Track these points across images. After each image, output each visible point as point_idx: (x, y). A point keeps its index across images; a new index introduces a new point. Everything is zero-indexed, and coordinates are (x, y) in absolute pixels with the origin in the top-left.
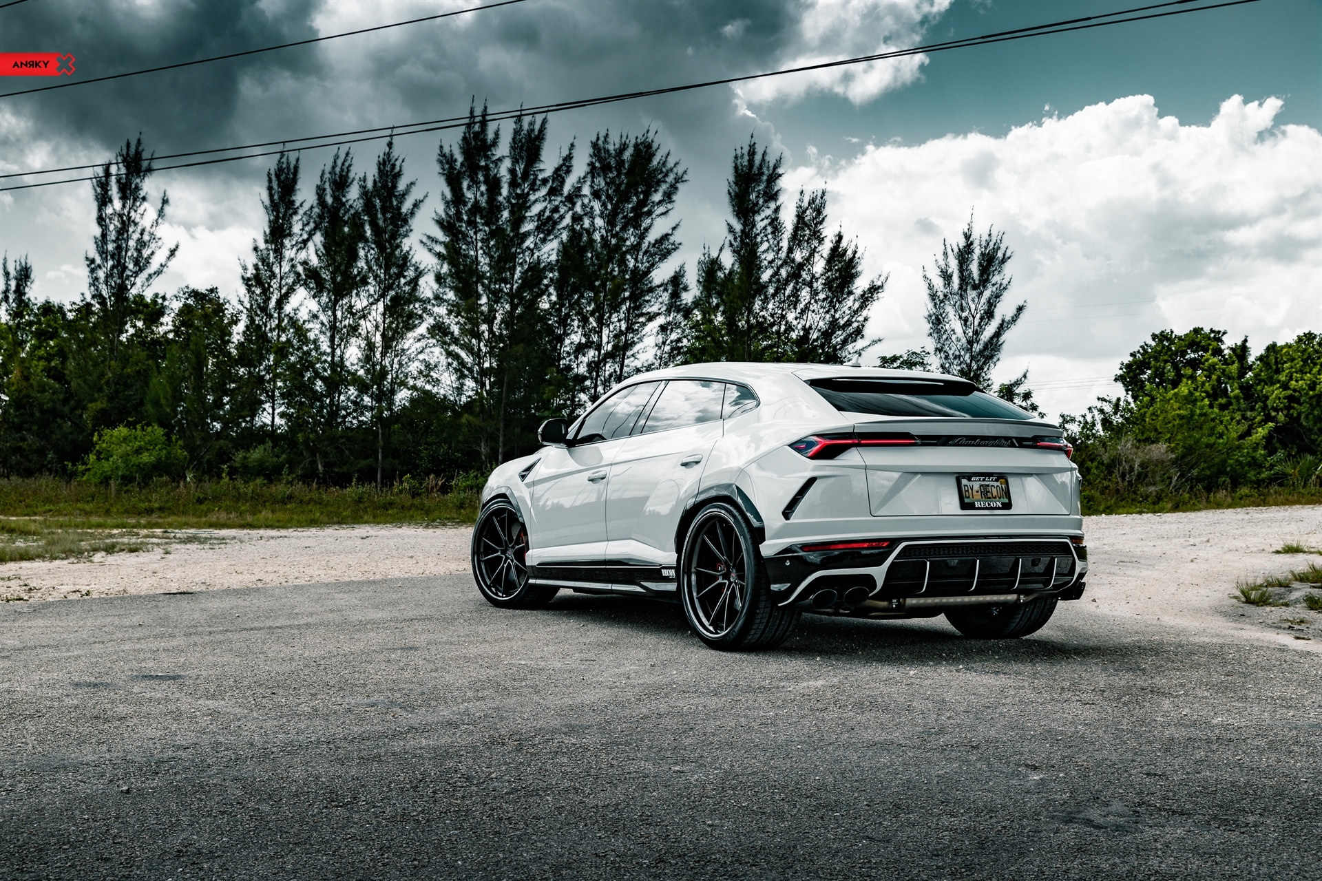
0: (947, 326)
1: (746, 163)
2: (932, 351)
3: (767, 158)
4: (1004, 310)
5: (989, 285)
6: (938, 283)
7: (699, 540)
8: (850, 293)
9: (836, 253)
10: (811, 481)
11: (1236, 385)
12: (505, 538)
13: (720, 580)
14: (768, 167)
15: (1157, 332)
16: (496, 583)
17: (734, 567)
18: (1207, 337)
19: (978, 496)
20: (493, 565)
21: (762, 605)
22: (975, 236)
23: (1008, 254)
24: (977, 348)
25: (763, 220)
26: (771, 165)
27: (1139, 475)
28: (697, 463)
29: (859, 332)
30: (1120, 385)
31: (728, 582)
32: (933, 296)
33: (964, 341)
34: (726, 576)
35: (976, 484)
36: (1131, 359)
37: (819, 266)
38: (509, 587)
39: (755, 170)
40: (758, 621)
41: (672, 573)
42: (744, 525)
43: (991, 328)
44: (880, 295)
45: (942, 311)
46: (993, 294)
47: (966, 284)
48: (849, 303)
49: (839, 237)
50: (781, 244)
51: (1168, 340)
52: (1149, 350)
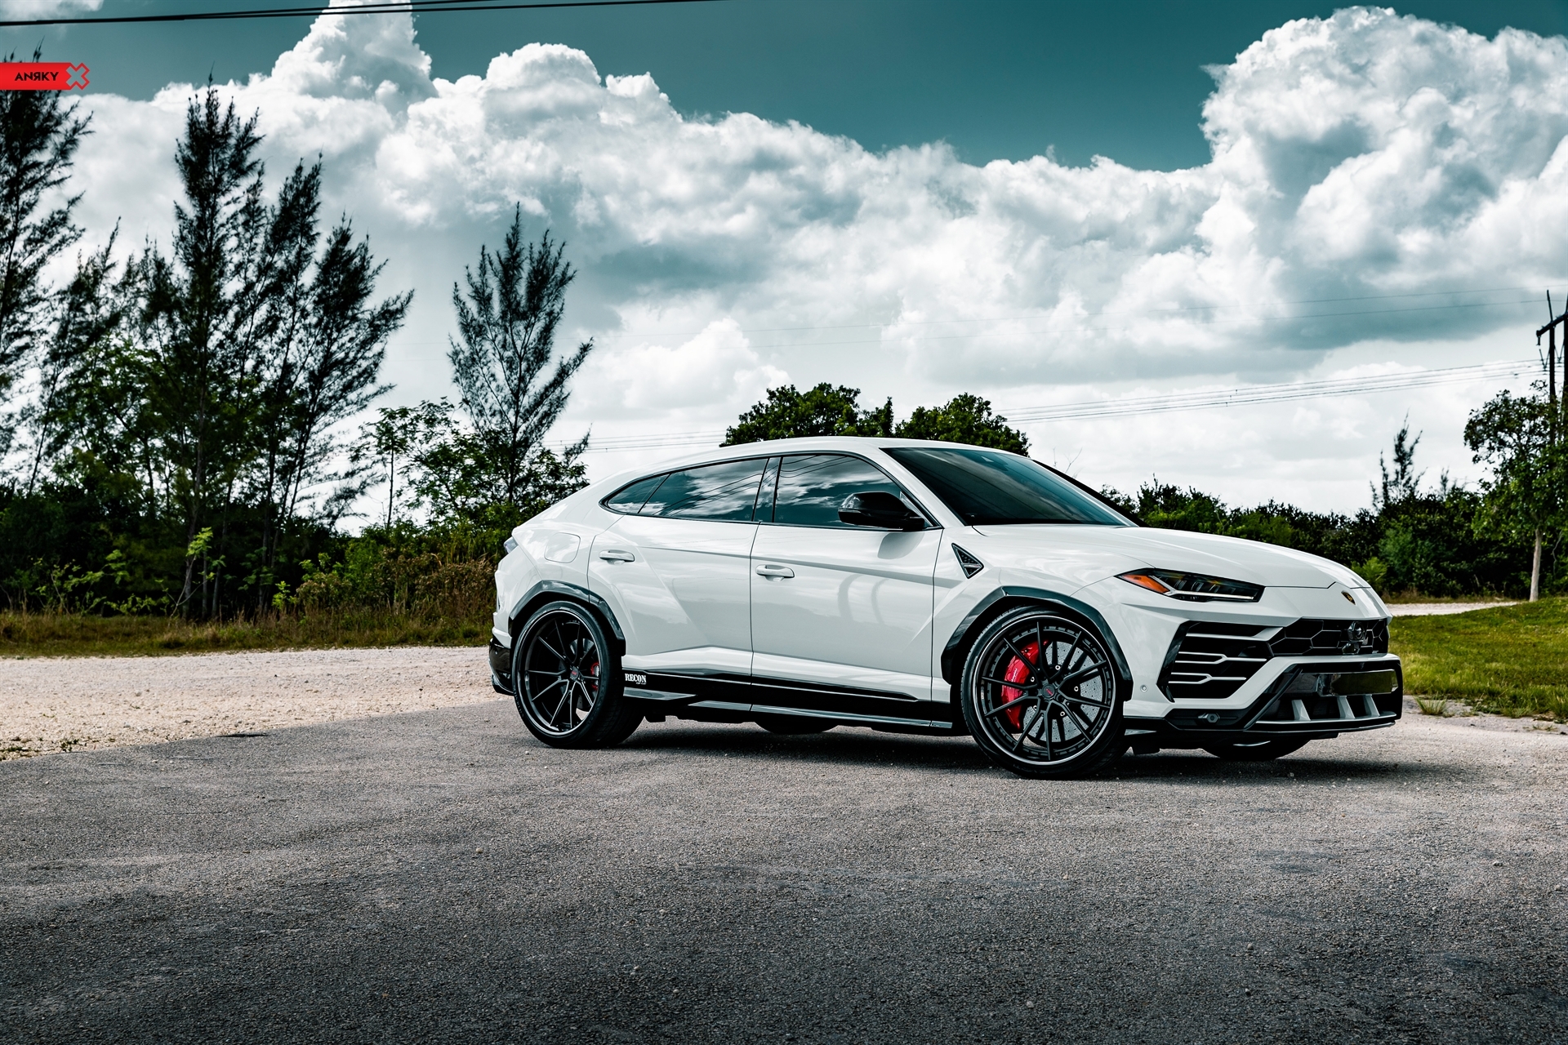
0: (485, 369)
1: (203, 119)
2: (457, 406)
3: (235, 112)
4: (562, 349)
5: (542, 315)
6: (472, 306)
8: (354, 319)
9: (337, 259)
14: (238, 127)
15: (773, 389)
18: (835, 395)
22: (524, 243)
23: (570, 273)
24: (526, 401)
25: (228, 203)
26: (243, 124)
29: (368, 375)
32: (466, 327)
33: (507, 391)
36: (739, 422)
37: (308, 277)
39: (218, 128)
43: (545, 376)
44: (399, 322)
45: (478, 348)
46: (547, 330)
47: (513, 313)
48: (352, 333)
49: (344, 237)
50: (255, 240)
51: (790, 399)
52: (765, 412)
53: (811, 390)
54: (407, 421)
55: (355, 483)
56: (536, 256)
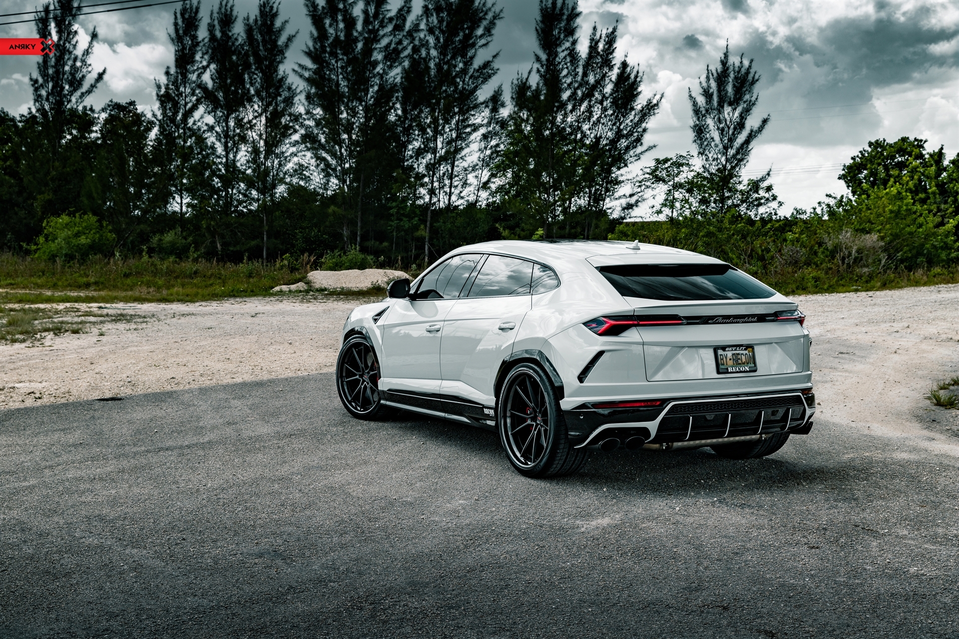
0: (708, 135)
1: (550, 6)
2: (695, 155)
4: (752, 122)
5: (742, 102)
6: (701, 100)
7: (513, 390)
8: (632, 109)
9: (623, 76)
10: (600, 354)
11: (933, 183)
12: (362, 365)
13: (529, 422)
14: (567, 9)
15: (873, 141)
16: (356, 399)
17: (540, 412)
18: (912, 144)
19: (730, 363)
20: (353, 385)
21: (561, 446)
22: (730, 63)
23: (756, 77)
24: (731, 152)
25: (563, 51)
26: (570, 7)
27: (856, 259)
28: (511, 329)
29: (638, 140)
30: (842, 182)
31: (536, 425)
32: (697, 111)
33: (721, 146)
34: (534, 419)
35: (729, 354)
36: (852, 161)
37: (608, 89)
38: (366, 403)
39: (558, 10)
40: (558, 458)
41: (492, 412)
42: (547, 384)
43: (741, 138)
44: (656, 111)
45: (704, 123)
46: (746, 110)
47: (724, 101)
48: (631, 117)
49: (624, 65)
50: (577, 70)
51: (881, 147)
52: (866, 155)
53: (897, 140)
54: (667, 165)
55: (633, 200)
56: (737, 69)
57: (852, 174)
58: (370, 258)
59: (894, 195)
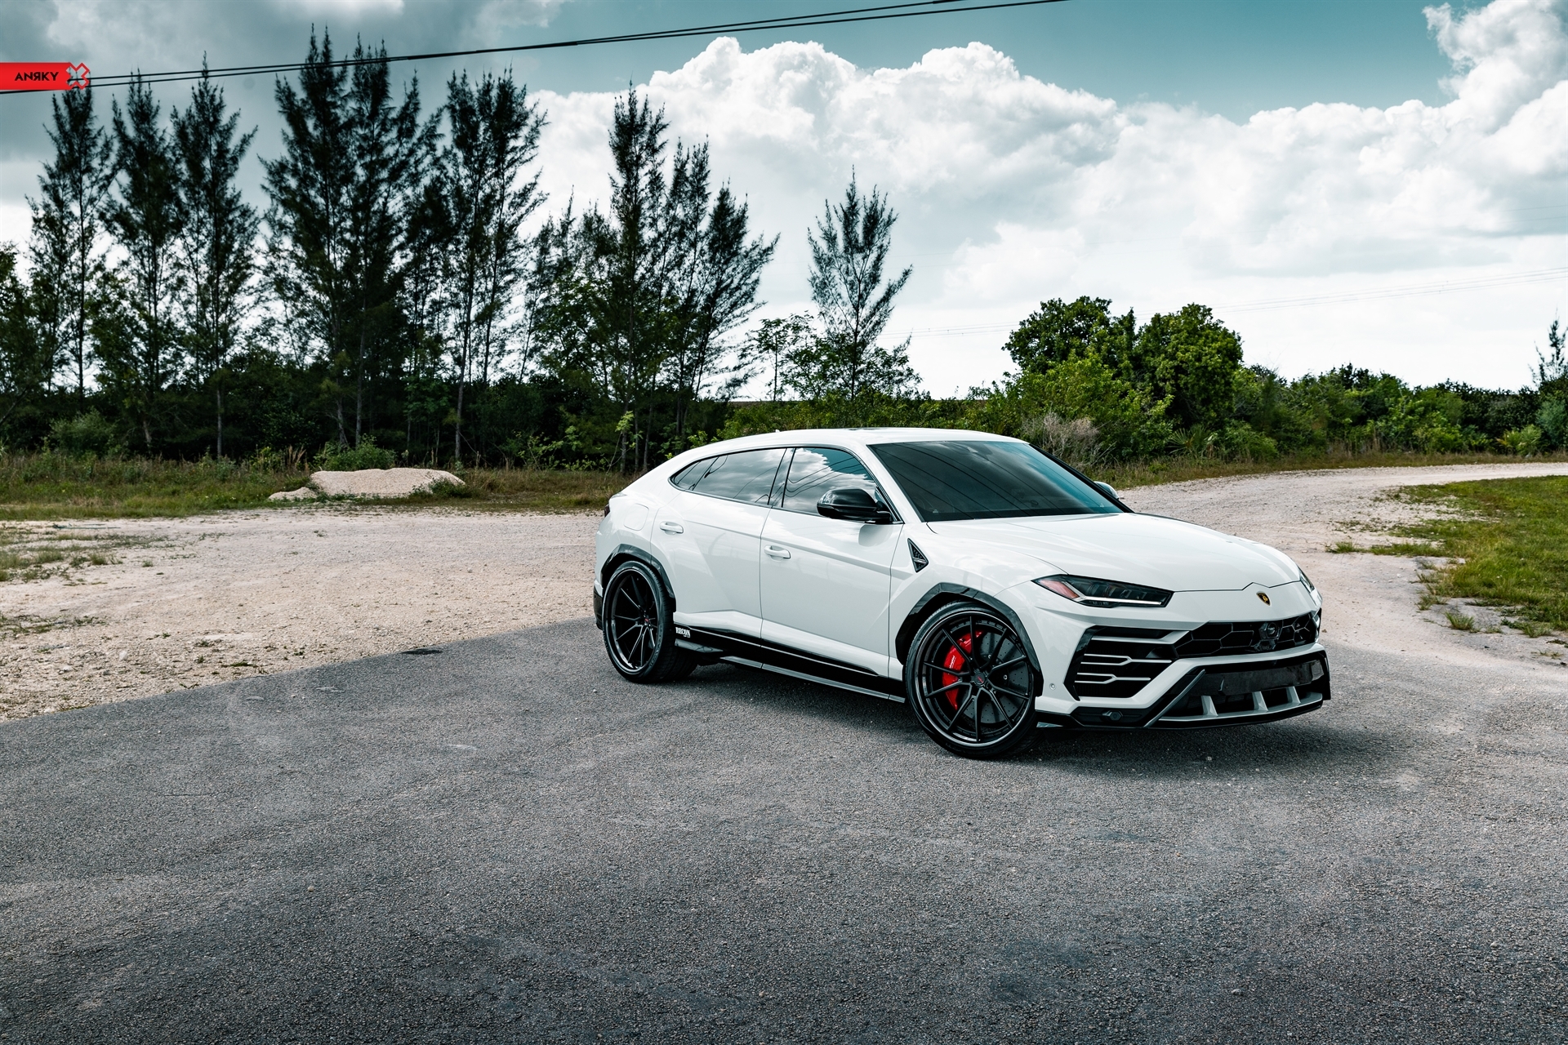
0: (833, 290)
1: (627, 113)
2: (816, 316)
3: (649, 107)
4: (889, 273)
5: (875, 249)
6: (823, 245)
8: (736, 254)
9: (723, 210)
11: (1125, 356)
14: (651, 118)
15: (1046, 302)
18: (1092, 305)
22: (859, 197)
23: (893, 217)
24: (863, 313)
26: (654, 115)
29: (748, 296)
30: (1008, 352)
32: (819, 260)
33: (850, 305)
36: (1020, 327)
37: (704, 225)
39: (638, 119)
43: (877, 293)
44: (770, 257)
45: (828, 274)
46: (879, 258)
47: (852, 246)
48: (736, 265)
49: (724, 195)
51: (1057, 309)
52: (1038, 319)
53: (1074, 301)
54: (780, 328)
55: (740, 375)
56: (869, 205)
57: (1021, 343)
58: (389, 454)
59: (1089, 367)
